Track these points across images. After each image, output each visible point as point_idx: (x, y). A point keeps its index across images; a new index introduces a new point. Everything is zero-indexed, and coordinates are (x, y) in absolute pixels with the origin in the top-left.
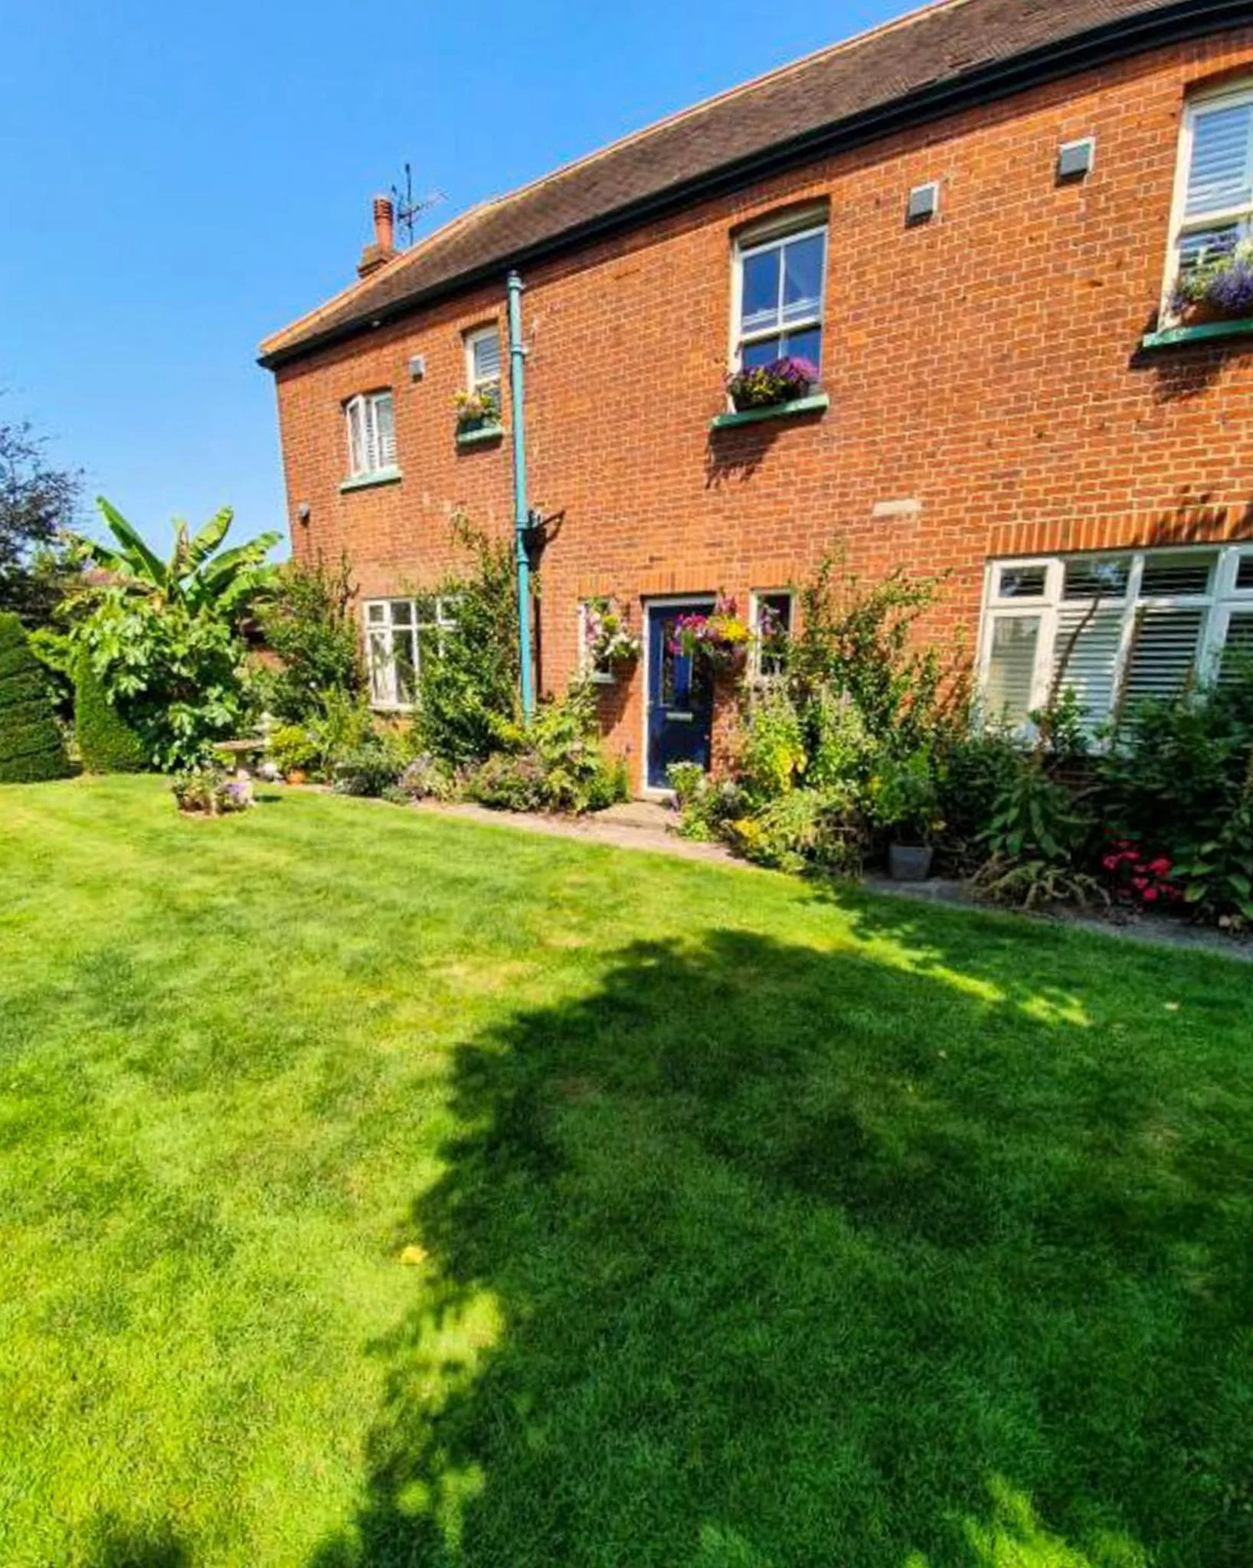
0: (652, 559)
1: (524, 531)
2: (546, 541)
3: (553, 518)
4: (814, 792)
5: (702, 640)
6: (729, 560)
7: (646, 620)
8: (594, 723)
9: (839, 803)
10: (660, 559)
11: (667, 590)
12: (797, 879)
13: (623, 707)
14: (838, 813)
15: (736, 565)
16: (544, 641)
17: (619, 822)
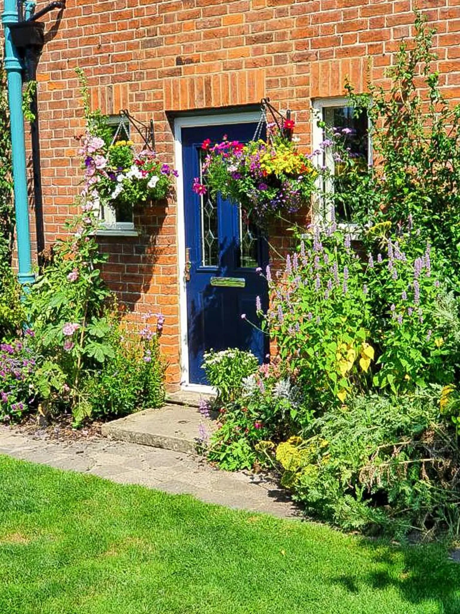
0: (179, 61)
1: (11, 26)
2: (43, 39)
3: (51, 7)
4: (383, 402)
5: (235, 174)
6: (279, 60)
7: (178, 147)
8: (101, 294)
9: (422, 419)
10: (190, 61)
11: (201, 105)
12: (355, 539)
13: (150, 270)
14: (418, 437)
15: (291, 66)
16: (44, 178)
17: (133, 439)
